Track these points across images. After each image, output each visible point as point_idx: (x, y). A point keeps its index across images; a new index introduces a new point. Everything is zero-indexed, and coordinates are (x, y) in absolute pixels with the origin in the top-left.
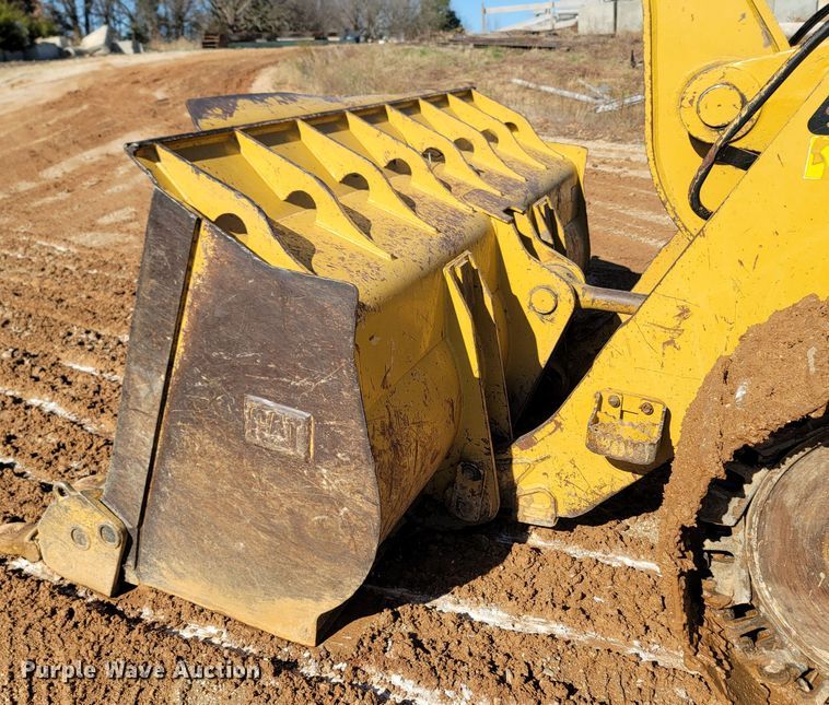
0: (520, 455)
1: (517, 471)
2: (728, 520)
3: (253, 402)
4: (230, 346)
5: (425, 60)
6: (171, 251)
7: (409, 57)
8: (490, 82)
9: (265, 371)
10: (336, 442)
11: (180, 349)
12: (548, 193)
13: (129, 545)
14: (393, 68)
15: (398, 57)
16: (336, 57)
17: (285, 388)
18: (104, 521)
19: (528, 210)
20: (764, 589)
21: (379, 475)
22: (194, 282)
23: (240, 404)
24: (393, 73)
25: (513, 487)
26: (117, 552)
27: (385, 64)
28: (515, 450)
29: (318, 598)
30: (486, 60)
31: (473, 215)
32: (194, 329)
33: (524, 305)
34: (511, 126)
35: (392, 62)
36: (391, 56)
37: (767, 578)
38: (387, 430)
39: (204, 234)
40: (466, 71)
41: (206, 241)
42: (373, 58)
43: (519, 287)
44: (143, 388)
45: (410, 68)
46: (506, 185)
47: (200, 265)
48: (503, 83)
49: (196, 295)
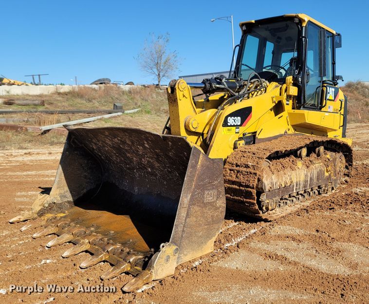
4: (203, 180)
10: (220, 193)
11: (193, 185)
17: (212, 186)
18: (175, 248)
23: (204, 193)
26: (177, 257)
29: (215, 236)
32: (197, 179)
41: (201, 156)
47: (200, 162)
49: (198, 170)
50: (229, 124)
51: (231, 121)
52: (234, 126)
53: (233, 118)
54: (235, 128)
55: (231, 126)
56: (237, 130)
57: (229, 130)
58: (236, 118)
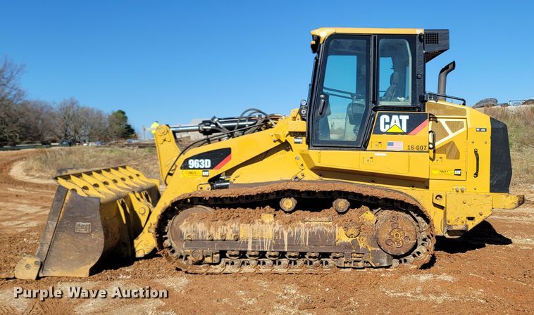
0: (136, 242)
1: (135, 245)
2: (166, 231)
3: (78, 223)
4: (73, 213)
5: (113, 154)
6: (61, 196)
7: (103, 154)
8: (147, 164)
9: (81, 216)
10: (95, 228)
11: (61, 216)
12: (147, 190)
13: (42, 266)
14: (95, 159)
15: (98, 154)
16: (61, 155)
17: (85, 219)
18: (35, 260)
19: (140, 193)
20: (172, 242)
21: (104, 233)
22: (66, 201)
23: (75, 224)
24: (95, 161)
25: (134, 249)
26: (39, 268)
27: (91, 158)
28: (135, 241)
29: (89, 264)
30: (145, 154)
31: (124, 192)
32: (65, 211)
33: (138, 213)
34: (138, 175)
35: (94, 156)
36: (93, 153)
37: (173, 240)
38: (106, 227)
39: (69, 192)
40: (134, 159)
41: (69, 193)
42: (83, 155)
43: (136, 209)
44: (51, 226)
45: (104, 159)
46: (134, 187)
47: (67, 198)
48: (153, 164)
49: (66, 204)
50: (190, 167)
51: (193, 163)
52: (199, 168)
53: (197, 160)
54: (201, 170)
55: (194, 168)
56: (206, 173)
57: (191, 173)
58: (201, 160)
